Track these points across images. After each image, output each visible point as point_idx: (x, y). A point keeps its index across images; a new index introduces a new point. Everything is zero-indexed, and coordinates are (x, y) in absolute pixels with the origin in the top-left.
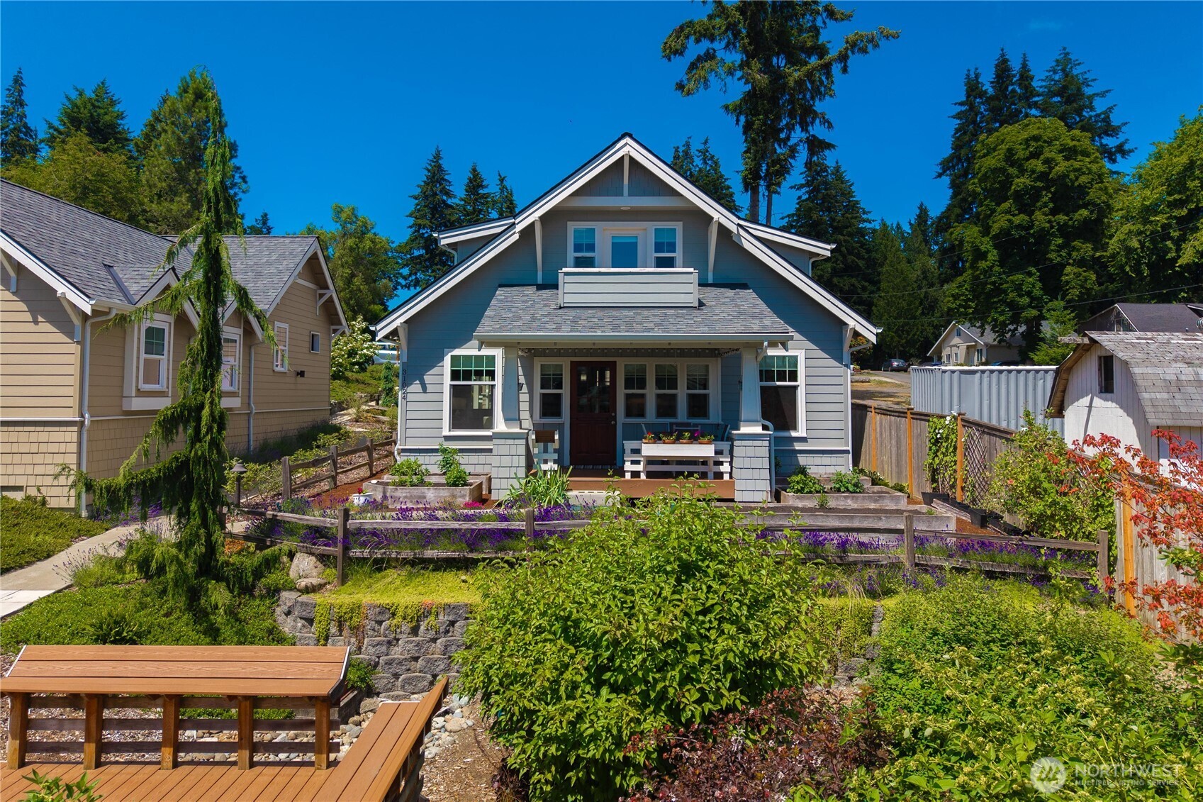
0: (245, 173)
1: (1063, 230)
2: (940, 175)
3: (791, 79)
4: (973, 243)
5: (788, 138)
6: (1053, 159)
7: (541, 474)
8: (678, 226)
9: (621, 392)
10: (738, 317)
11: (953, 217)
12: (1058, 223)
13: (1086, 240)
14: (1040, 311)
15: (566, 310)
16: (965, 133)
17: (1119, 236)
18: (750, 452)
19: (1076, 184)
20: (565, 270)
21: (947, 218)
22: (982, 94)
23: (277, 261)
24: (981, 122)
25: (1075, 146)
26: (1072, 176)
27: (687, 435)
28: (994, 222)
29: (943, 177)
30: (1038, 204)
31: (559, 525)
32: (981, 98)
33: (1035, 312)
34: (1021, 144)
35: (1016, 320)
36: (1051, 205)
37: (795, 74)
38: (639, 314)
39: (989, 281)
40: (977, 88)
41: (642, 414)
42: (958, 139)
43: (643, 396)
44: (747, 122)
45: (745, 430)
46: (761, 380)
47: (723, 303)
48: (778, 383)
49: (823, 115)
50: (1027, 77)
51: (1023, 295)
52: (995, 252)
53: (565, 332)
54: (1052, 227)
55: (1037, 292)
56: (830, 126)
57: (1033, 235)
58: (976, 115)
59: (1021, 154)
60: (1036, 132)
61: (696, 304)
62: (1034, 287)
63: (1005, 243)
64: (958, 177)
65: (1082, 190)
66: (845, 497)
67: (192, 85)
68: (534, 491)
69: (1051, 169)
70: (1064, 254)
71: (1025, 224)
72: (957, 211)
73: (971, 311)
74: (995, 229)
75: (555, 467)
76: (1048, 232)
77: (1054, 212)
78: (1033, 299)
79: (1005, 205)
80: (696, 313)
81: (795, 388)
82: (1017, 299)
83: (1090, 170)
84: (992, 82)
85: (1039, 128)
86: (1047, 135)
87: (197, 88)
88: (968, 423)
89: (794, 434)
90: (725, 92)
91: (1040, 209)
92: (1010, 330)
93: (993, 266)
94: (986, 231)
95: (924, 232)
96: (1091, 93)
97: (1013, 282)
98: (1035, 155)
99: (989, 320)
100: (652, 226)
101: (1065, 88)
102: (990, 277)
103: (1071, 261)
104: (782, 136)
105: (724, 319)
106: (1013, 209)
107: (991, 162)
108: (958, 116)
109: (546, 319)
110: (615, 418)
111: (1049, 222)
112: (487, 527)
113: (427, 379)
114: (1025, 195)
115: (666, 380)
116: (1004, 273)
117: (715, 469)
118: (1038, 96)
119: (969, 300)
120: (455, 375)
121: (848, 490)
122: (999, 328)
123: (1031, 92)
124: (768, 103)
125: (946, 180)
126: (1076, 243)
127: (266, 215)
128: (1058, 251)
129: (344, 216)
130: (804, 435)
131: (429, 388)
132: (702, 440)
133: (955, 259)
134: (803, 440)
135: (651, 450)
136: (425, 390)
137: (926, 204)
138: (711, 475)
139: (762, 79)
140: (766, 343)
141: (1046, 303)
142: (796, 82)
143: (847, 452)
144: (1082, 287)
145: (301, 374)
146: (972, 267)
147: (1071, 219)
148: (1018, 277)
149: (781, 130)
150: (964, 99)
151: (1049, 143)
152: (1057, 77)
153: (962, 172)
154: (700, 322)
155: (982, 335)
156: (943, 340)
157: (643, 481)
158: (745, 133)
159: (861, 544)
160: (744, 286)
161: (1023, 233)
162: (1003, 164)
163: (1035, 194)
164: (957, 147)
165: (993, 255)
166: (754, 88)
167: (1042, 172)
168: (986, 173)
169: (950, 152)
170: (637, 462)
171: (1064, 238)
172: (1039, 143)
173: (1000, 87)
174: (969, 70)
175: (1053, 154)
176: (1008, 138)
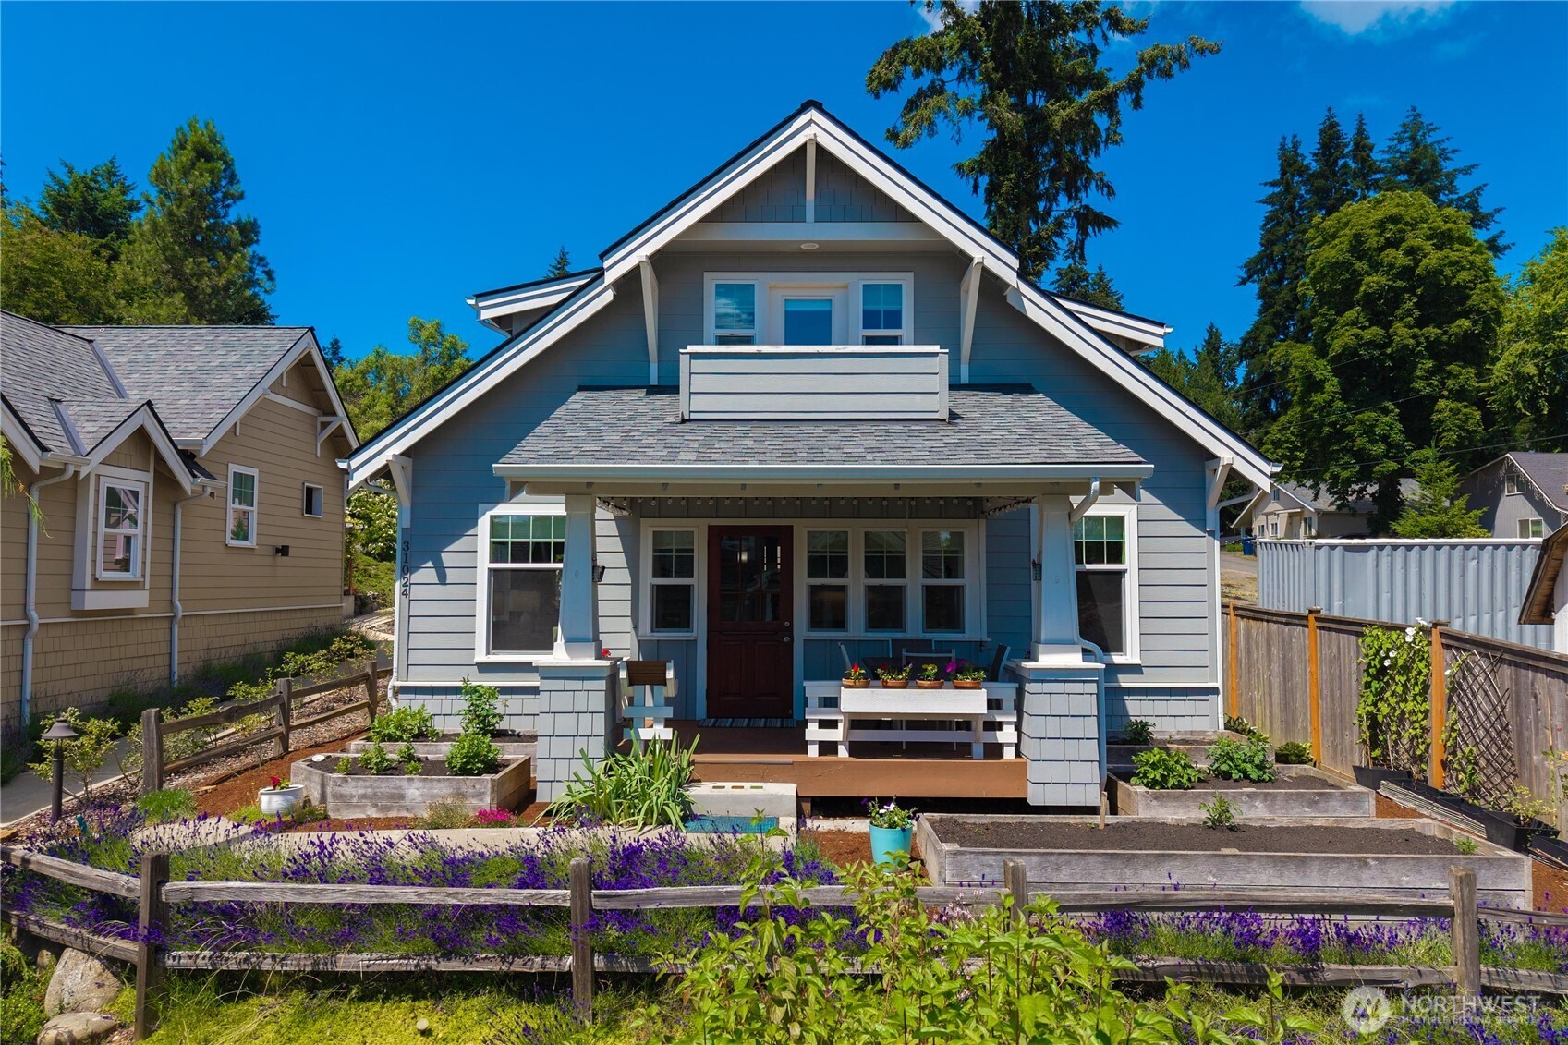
0: (271, 267)
1: (1433, 348)
2: (1244, 282)
3: (1057, 119)
4: (1303, 368)
5: (1048, 212)
6: (1419, 248)
7: (637, 748)
8: (906, 280)
9: (802, 582)
10: (1031, 437)
11: (1263, 338)
12: (1427, 339)
13: (1467, 363)
14: (1401, 463)
15: (693, 425)
16: (1279, 224)
17: (1506, 357)
18: (1060, 705)
19: (1454, 283)
20: (691, 348)
21: (1255, 339)
22: (1302, 170)
23: (238, 365)
24: (1301, 209)
25: (1450, 230)
26: (1447, 272)
27: (931, 669)
28: (1333, 339)
29: (1249, 284)
30: (1399, 312)
31: (650, 899)
32: (1301, 176)
33: (1393, 465)
34: (1372, 227)
35: (1365, 476)
36: (1417, 313)
37: (1061, 114)
38: (835, 432)
39: (1327, 421)
40: (1295, 162)
41: (840, 623)
42: (1269, 231)
43: (842, 589)
44: (991, 183)
45: (1048, 659)
46: (1079, 561)
47: (996, 415)
48: (1089, 567)
49: (1101, 174)
50: (1364, 147)
51: (1377, 441)
52: (1336, 380)
53: (686, 462)
54: (1418, 344)
55: (1397, 436)
56: (1111, 192)
57: (1390, 357)
58: (1295, 199)
59: (1373, 241)
60: (1394, 211)
61: (945, 415)
62: (1391, 429)
63: (1348, 366)
64: (1269, 283)
65: (1462, 292)
66: (1250, 795)
67: (191, 137)
68: (620, 791)
69: (1417, 262)
70: (1435, 383)
71: (1379, 339)
72: (1269, 329)
73: (1298, 464)
74: (1336, 347)
75: (667, 734)
76: (1413, 351)
77: (1420, 323)
78: (1390, 446)
79: (1350, 314)
80: (948, 430)
81: (1121, 574)
82: (1369, 446)
83: (1472, 264)
84: (1315, 155)
85: (1398, 205)
86: (1413, 213)
87: (199, 143)
88: (1456, 642)
89: (1118, 659)
90: (958, 142)
91: (1402, 319)
92: (1354, 491)
93: (1333, 401)
94: (1321, 351)
95: (1215, 364)
96: (1450, 169)
97: (1362, 422)
98: (1393, 243)
99: (1327, 476)
100: (856, 281)
101: (1415, 162)
102: (1328, 414)
103: (1445, 393)
104: (1041, 206)
105: (1004, 440)
106: (1361, 319)
107: (1330, 253)
108: (1269, 200)
109: (651, 440)
110: (790, 631)
111: (1415, 337)
112: (482, 900)
113: (447, 558)
114: (1379, 299)
115: (884, 561)
116: (1349, 409)
117: (987, 737)
118: (1379, 172)
119: (1296, 448)
120: (498, 551)
121: (1246, 776)
122: (1339, 488)
123: (1370, 166)
124: (1023, 155)
125: (1253, 288)
126: (1453, 367)
127: (337, 342)
128: (1427, 378)
129: (424, 334)
130: (1136, 660)
131: (451, 575)
132: (961, 679)
133: (1267, 395)
134: (1135, 669)
135: (858, 700)
136: (442, 580)
137: (1217, 325)
138: (978, 750)
139: (1014, 119)
140: (1095, 485)
141: (1409, 452)
142: (1064, 123)
143: (1215, 691)
144: (1461, 428)
145: (283, 551)
146: (1301, 402)
147: (1445, 333)
148: (1369, 415)
149: (1040, 197)
150: (1278, 177)
151: (1414, 226)
152: (1403, 148)
153: (1275, 276)
154: (958, 445)
155: (1316, 498)
156: (1255, 505)
157: (843, 763)
158: (989, 201)
159: (1353, 939)
160: (1027, 389)
161: (1376, 353)
162: (1348, 255)
163: (1394, 298)
164: (1268, 243)
165: (1332, 385)
166: (1001, 133)
167: (1404, 267)
168: (1323, 269)
169: (1260, 249)
170: (832, 724)
171: (1435, 360)
172: (1399, 226)
173: (1327, 161)
174: (1284, 138)
175: (1418, 242)
176: (1354, 220)
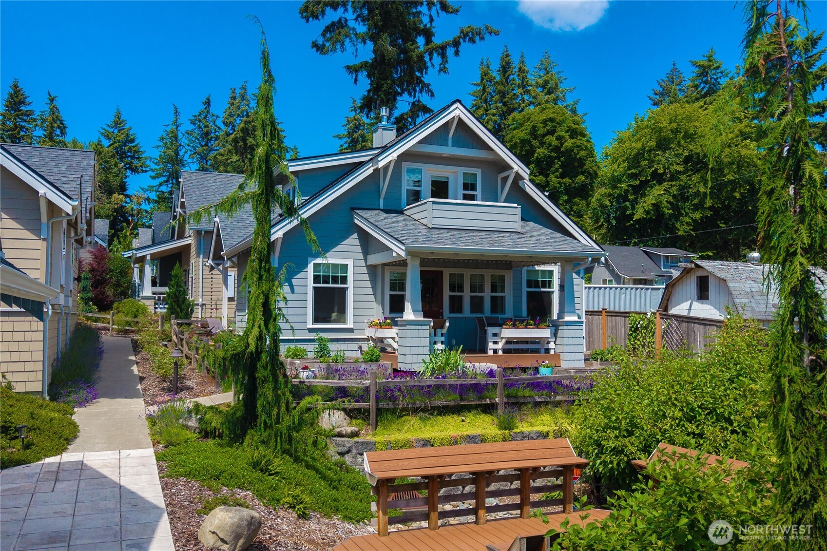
6: (563, 137)
8: (478, 172)
9: (447, 294)
12: (565, 184)
17: (597, 196)
19: (578, 157)
22: (491, 79)
25: (576, 128)
26: (575, 151)
27: (532, 322)
30: (552, 169)
32: (490, 82)
34: (541, 123)
36: (560, 171)
40: (489, 73)
41: (460, 311)
43: (462, 297)
50: (523, 70)
59: (541, 131)
60: (552, 115)
65: (582, 162)
69: (562, 145)
76: (559, 190)
77: (562, 176)
83: (586, 147)
84: (499, 71)
85: (553, 113)
86: (559, 118)
91: (553, 173)
96: (563, 89)
98: (552, 132)
100: (460, 171)
103: (573, 213)
106: (535, 171)
107: (520, 134)
108: (474, 94)
110: (442, 314)
111: (559, 183)
113: (295, 281)
114: (543, 161)
115: (476, 286)
117: (546, 346)
120: (316, 279)
126: (576, 200)
128: (564, 205)
131: (296, 289)
132: (541, 326)
135: (509, 333)
136: (293, 291)
138: (543, 350)
139: (392, 51)
140: (590, 259)
147: (573, 182)
151: (560, 124)
157: (500, 356)
160: (523, 219)
162: (529, 137)
163: (550, 161)
167: (556, 146)
170: (498, 343)
171: (568, 195)
172: (554, 124)
173: (504, 75)
174: (482, 60)
175: (562, 133)
176: (533, 118)
